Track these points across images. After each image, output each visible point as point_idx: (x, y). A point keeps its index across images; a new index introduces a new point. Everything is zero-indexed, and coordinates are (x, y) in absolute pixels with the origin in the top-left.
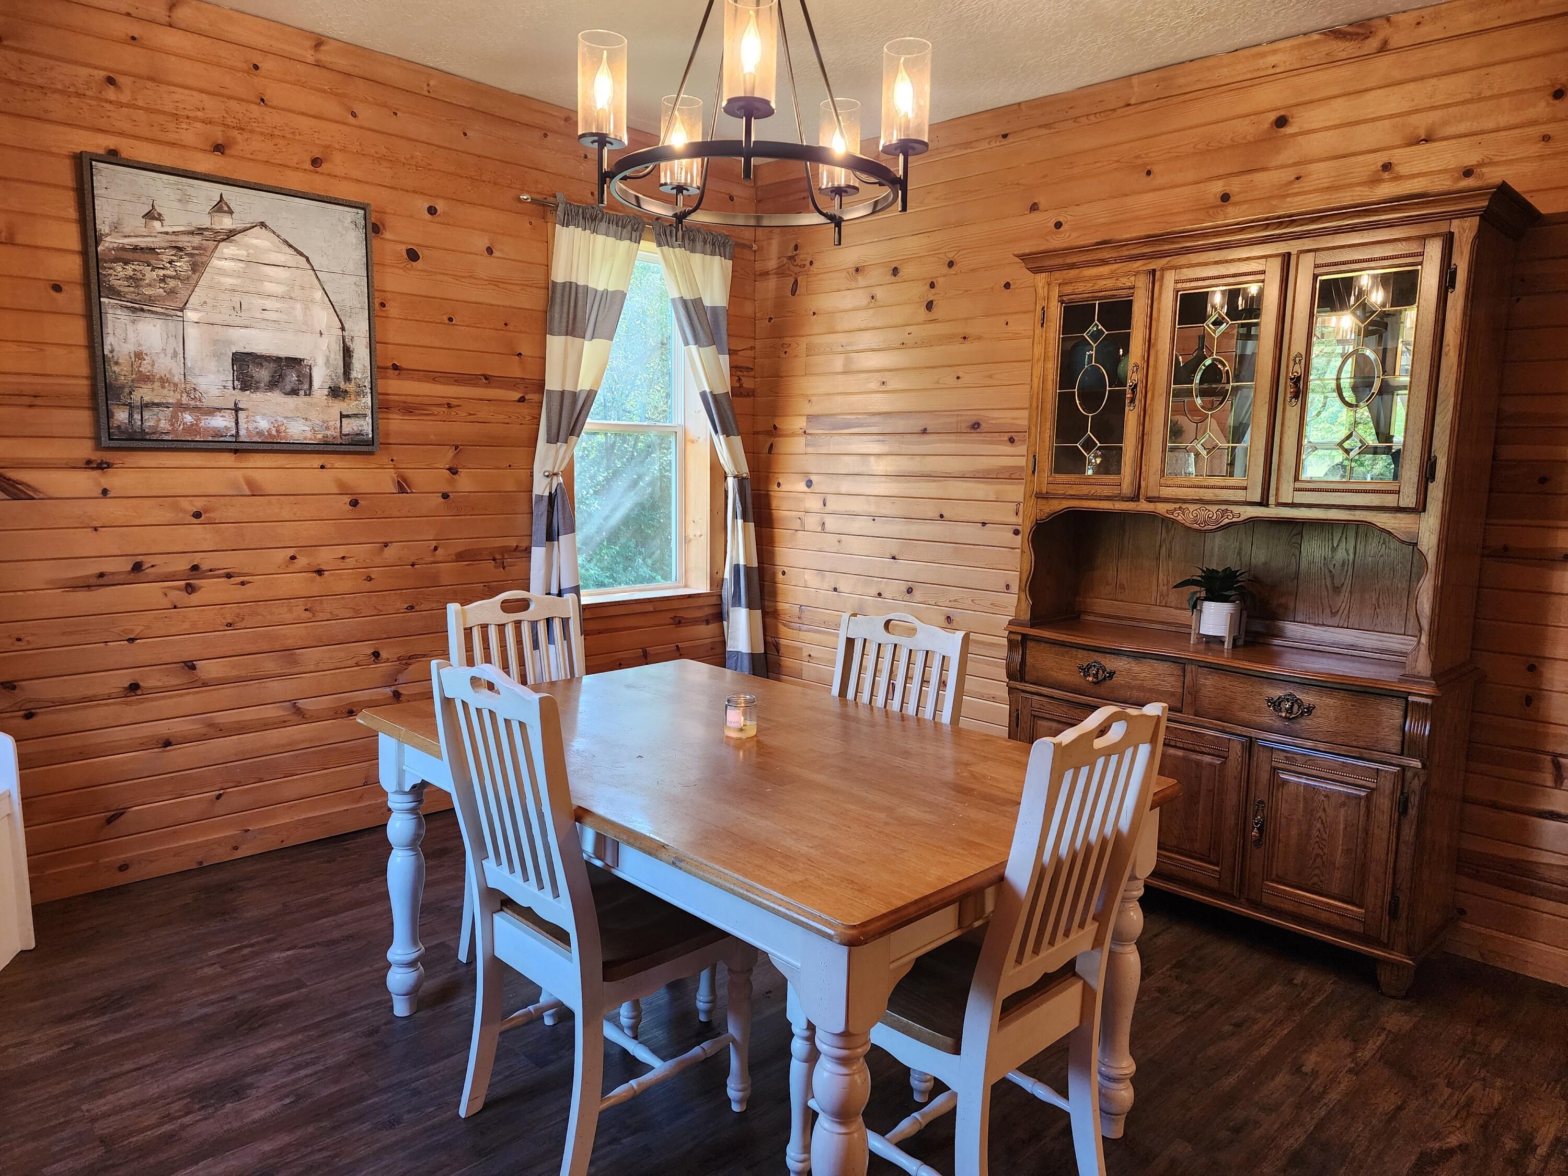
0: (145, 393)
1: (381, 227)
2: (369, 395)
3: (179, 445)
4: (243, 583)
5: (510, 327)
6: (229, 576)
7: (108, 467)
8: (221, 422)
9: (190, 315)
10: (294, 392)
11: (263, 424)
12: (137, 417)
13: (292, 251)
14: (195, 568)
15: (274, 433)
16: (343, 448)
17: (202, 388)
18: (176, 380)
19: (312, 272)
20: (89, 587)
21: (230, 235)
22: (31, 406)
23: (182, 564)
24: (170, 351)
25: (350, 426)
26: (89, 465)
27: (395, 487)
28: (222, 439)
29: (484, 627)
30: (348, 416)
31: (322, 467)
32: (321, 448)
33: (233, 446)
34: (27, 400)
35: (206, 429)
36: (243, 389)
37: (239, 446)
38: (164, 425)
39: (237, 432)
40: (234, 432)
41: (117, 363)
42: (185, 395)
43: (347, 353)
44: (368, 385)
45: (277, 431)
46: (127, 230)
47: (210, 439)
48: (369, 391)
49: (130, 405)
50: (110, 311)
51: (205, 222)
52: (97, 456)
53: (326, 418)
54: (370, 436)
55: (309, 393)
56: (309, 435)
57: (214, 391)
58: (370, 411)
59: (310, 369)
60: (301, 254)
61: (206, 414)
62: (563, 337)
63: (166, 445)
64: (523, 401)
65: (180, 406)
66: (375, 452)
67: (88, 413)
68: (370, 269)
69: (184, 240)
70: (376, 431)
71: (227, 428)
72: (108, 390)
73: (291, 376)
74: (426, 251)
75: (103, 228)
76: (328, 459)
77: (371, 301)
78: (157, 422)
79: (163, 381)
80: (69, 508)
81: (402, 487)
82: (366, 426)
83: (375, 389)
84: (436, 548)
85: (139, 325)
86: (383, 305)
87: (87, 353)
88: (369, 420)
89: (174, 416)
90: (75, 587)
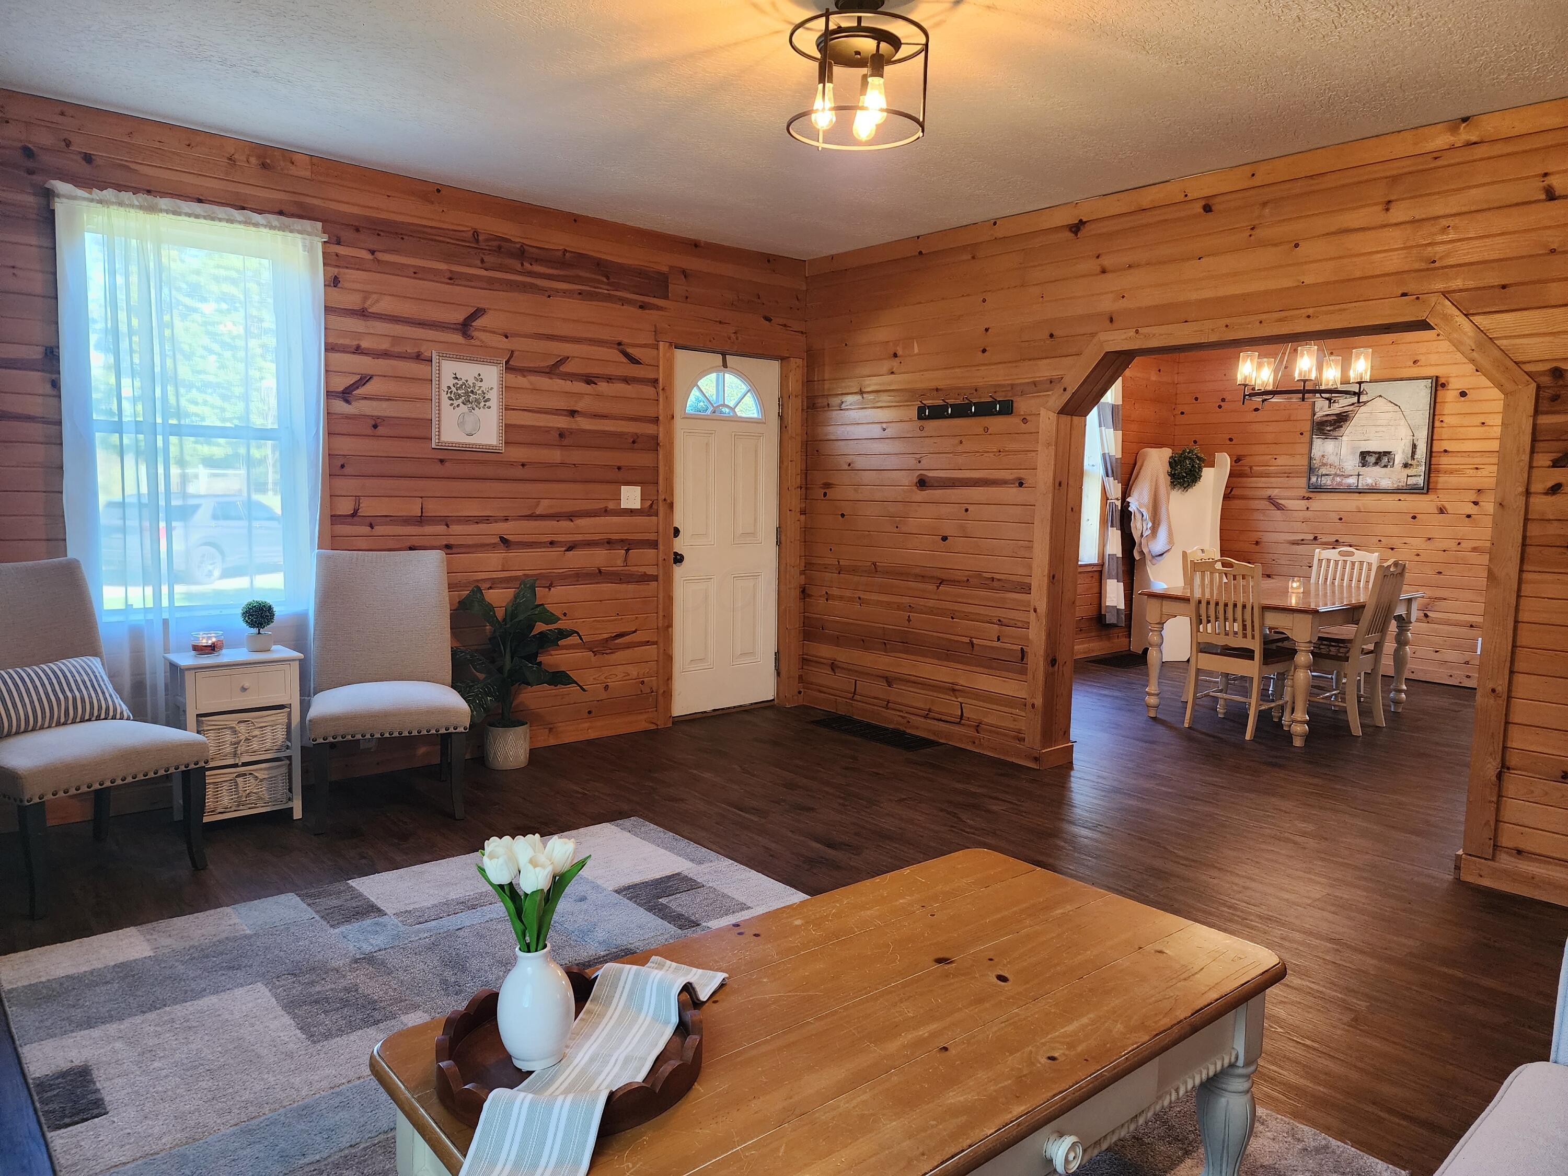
0: (1323, 471)
1: (1446, 384)
2: (1424, 466)
3: (1333, 490)
6: (1350, 546)
7: (1310, 499)
8: (1352, 481)
9: (1344, 438)
10: (1385, 466)
11: (1370, 481)
12: (1319, 479)
13: (1392, 405)
14: (1337, 541)
16: (1406, 491)
17: (1345, 467)
18: (1336, 465)
19: (1401, 412)
20: (1297, 544)
21: (1365, 403)
22: (1288, 477)
23: (1332, 539)
24: (1335, 454)
25: (1411, 481)
26: (1304, 498)
27: (1438, 510)
28: (1351, 488)
29: (1329, 561)
30: (1411, 476)
31: (1399, 500)
32: (1396, 491)
33: (1355, 491)
34: (1286, 475)
35: (1345, 484)
36: (1363, 466)
37: (1358, 491)
38: (1329, 482)
39: (1358, 485)
40: (1356, 485)
41: (1315, 460)
42: (1338, 470)
43: (1414, 446)
44: (1424, 461)
45: (1375, 484)
47: (1346, 488)
48: (1424, 464)
49: (1317, 475)
50: (1315, 440)
51: (1355, 400)
52: (1307, 495)
53: (1399, 477)
54: (1422, 485)
55: (1392, 466)
56: (1390, 485)
57: (1350, 468)
58: (1424, 473)
59: (1394, 456)
60: (1396, 405)
61: (1346, 478)
63: (1329, 490)
65: (1336, 475)
66: (1427, 493)
67: (1305, 479)
68: (1432, 406)
69: (1346, 409)
70: (1426, 483)
71: (1354, 483)
72: (1311, 470)
73: (1385, 460)
74: (1471, 390)
75: (1317, 410)
76: (1402, 497)
77: (1431, 421)
78: (1326, 481)
79: (1331, 465)
80: (1295, 514)
81: (1442, 511)
82: (1420, 481)
83: (1428, 463)
84: (1459, 544)
85: (1325, 444)
86: (1442, 421)
87: (1306, 457)
88: (1422, 477)
89: (1333, 479)
90: (1294, 544)
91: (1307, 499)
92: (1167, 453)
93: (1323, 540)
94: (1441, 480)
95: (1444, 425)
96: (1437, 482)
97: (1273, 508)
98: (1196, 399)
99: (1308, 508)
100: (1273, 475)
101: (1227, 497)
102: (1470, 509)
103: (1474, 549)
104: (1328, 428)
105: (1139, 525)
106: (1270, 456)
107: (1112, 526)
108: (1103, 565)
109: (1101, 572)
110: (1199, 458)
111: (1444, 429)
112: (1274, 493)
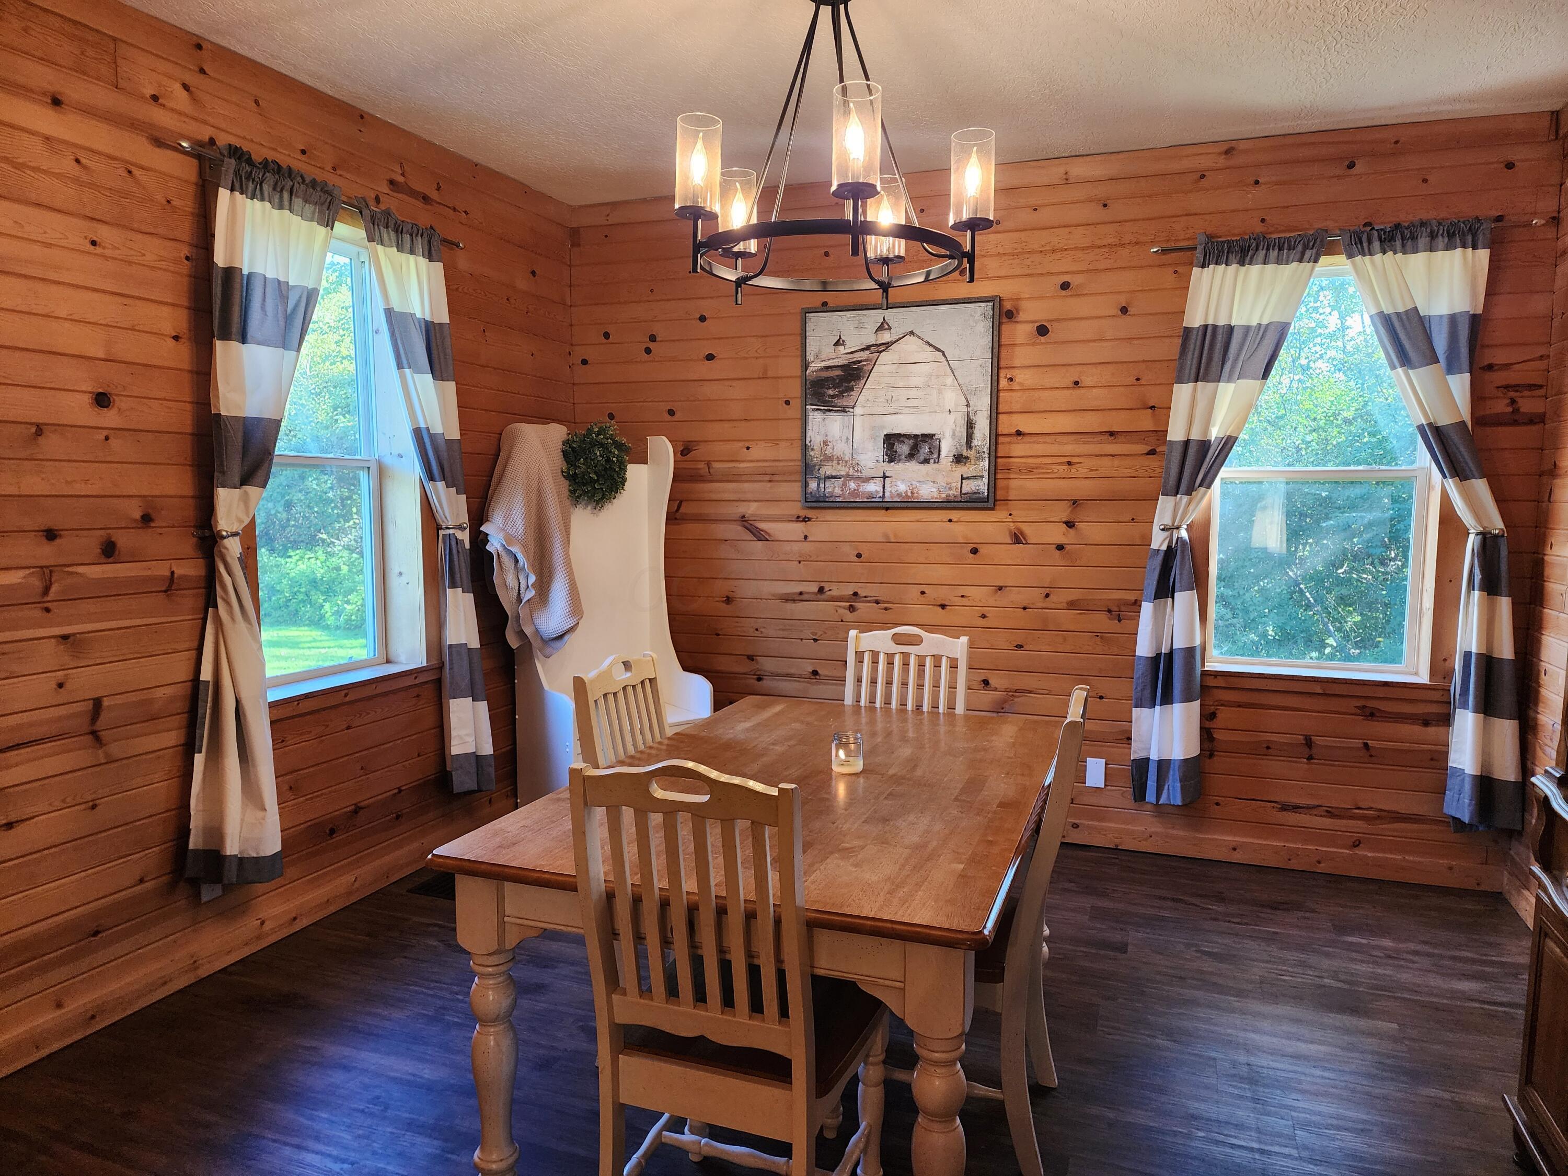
0: (828, 469)
1: (1015, 312)
2: (987, 459)
3: (846, 505)
4: (886, 609)
5: (1143, 382)
6: (877, 602)
7: (809, 521)
8: (873, 487)
9: (858, 410)
10: (926, 461)
11: (902, 488)
12: (822, 485)
13: (931, 349)
14: (855, 594)
15: (909, 494)
16: (961, 505)
17: (862, 463)
18: (847, 458)
19: (946, 363)
20: (794, 601)
21: (887, 345)
22: (770, 481)
23: (848, 590)
24: (844, 438)
25: (969, 487)
26: (798, 519)
27: (1011, 538)
28: (873, 500)
29: (875, 655)
30: (968, 478)
31: (950, 521)
32: (944, 505)
33: (881, 505)
34: (767, 478)
35: (863, 493)
36: (891, 461)
37: (884, 505)
38: (838, 491)
39: (884, 494)
40: (881, 494)
41: (813, 450)
42: (851, 469)
43: (970, 425)
44: (986, 451)
45: (912, 493)
46: (823, 357)
47: (866, 500)
48: (987, 456)
49: (818, 478)
50: (811, 414)
51: (872, 340)
52: (803, 513)
53: (950, 480)
54: (986, 494)
55: (937, 461)
56: (935, 495)
57: (870, 464)
58: (987, 473)
59: (940, 442)
60: (938, 350)
61: (864, 482)
62: (1191, 385)
63: (838, 505)
64: (1154, 454)
65: (849, 477)
66: (992, 509)
67: (799, 484)
68: (996, 351)
69: (858, 356)
70: (992, 490)
71: (877, 492)
72: (808, 469)
73: (925, 449)
74: (1055, 324)
75: (810, 358)
76: (955, 515)
77: (995, 378)
78: (834, 489)
79: (839, 459)
80: (787, 547)
81: (1018, 538)
82: (982, 486)
83: (993, 454)
84: (1047, 596)
85: (827, 421)
86: (1011, 379)
87: (798, 444)
88: (985, 480)
89: (844, 484)
90: (787, 600)
91: (804, 521)
92: (557, 433)
93: (835, 593)
94: (1014, 484)
95: (1015, 386)
96: (1007, 488)
97: (750, 536)
98: (607, 335)
99: (806, 537)
100: (744, 478)
101: (672, 518)
102: (1058, 534)
103: (1072, 605)
104: (831, 392)
105: (511, 580)
106: (741, 444)
107: (453, 585)
108: (441, 667)
109: (439, 682)
110: (619, 446)
111: (1014, 394)
112: (751, 509)
